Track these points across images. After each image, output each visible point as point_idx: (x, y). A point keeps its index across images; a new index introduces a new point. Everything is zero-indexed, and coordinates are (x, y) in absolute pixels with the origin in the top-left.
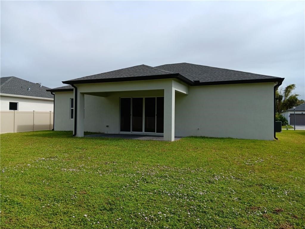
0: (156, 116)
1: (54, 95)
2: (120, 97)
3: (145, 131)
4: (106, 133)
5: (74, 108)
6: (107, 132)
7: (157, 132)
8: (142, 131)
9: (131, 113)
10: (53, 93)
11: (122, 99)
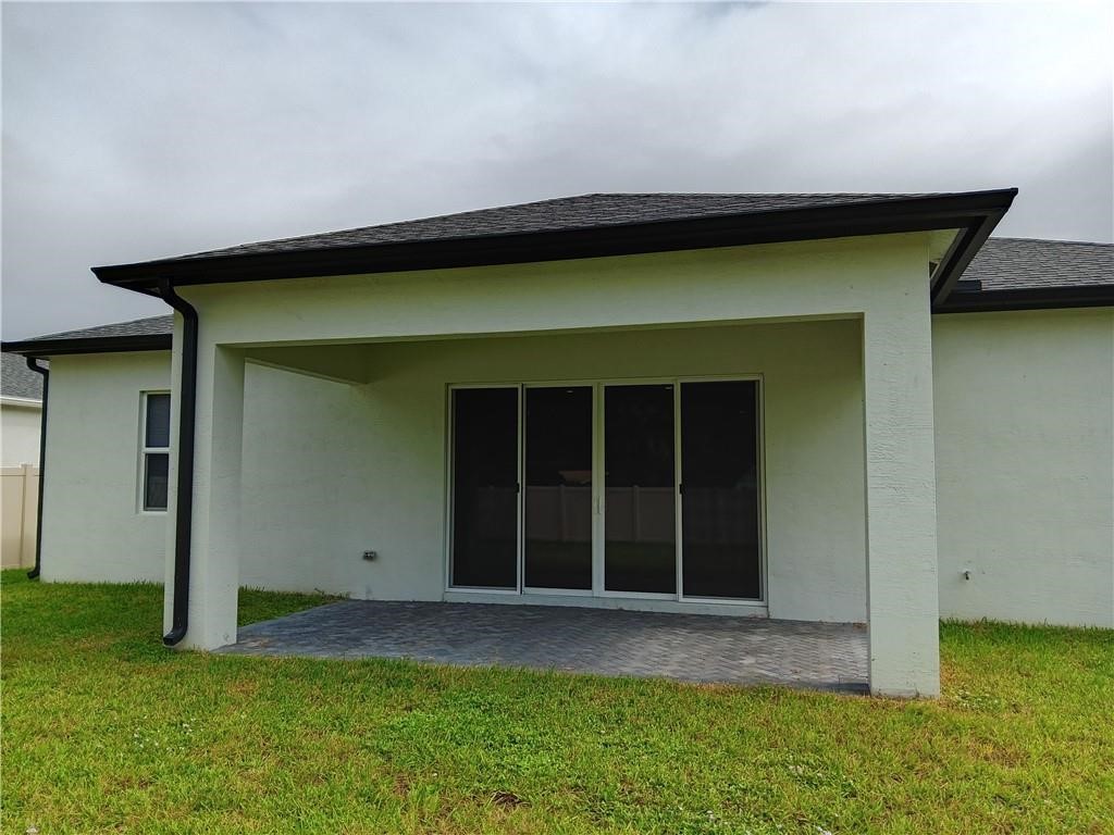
0: (679, 498)
1: (45, 373)
2: (447, 385)
3: (610, 585)
4: (364, 598)
5: (173, 450)
6: (369, 592)
7: (686, 593)
8: (590, 587)
9: (521, 478)
10: (40, 363)
11: (458, 394)
